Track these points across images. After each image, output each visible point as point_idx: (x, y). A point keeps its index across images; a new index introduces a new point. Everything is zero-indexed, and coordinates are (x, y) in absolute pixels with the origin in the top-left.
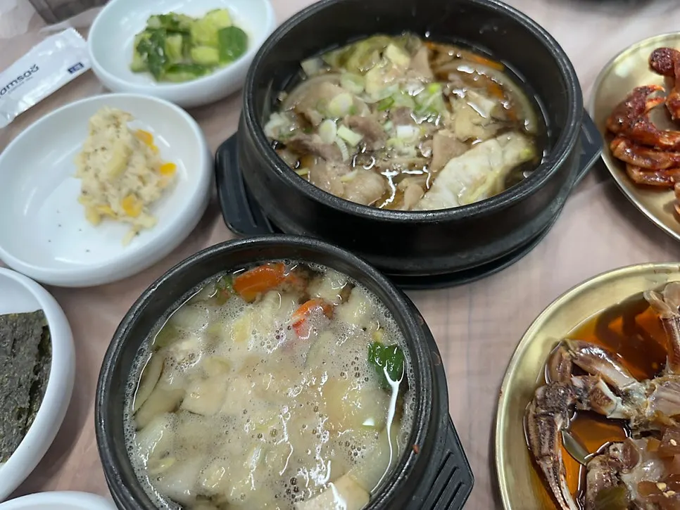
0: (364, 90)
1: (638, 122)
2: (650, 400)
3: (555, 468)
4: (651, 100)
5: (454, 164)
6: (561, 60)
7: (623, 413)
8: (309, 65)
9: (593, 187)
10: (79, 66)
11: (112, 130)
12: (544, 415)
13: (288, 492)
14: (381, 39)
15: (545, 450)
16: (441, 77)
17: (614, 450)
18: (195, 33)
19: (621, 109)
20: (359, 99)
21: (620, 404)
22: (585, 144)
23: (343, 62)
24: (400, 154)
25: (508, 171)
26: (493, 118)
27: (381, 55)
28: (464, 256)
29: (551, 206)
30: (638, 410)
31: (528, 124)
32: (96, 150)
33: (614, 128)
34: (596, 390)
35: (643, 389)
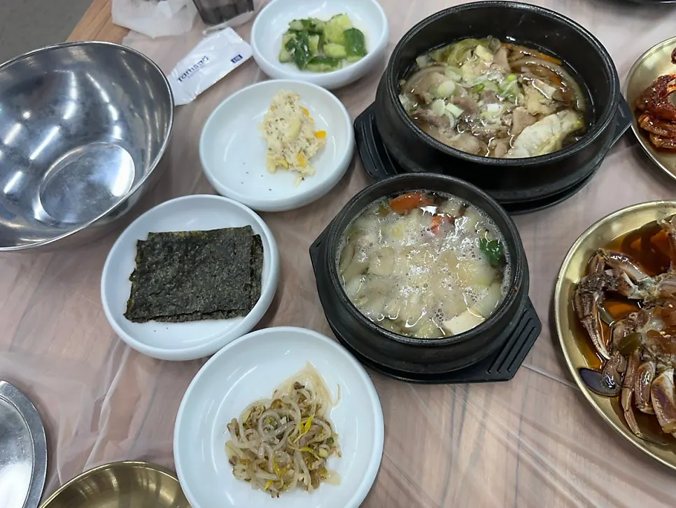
0: (462, 79)
1: (660, 102)
2: (657, 286)
3: (593, 323)
4: (671, 86)
5: (527, 130)
6: (606, 59)
7: (639, 295)
8: (421, 60)
9: (624, 149)
10: (239, 58)
11: (288, 106)
12: (586, 292)
13: (437, 315)
14: (472, 41)
15: (587, 312)
16: (515, 70)
17: (632, 316)
18: (326, 34)
19: (647, 93)
20: (459, 84)
21: (637, 289)
22: (620, 118)
23: (444, 58)
24: (490, 123)
25: (564, 136)
26: (553, 99)
27: (472, 52)
28: (537, 190)
29: (595, 159)
30: (649, 293)
31: (579, 104)
32: (277, 120)
33: (642, 106)
34: (621, 279)
35: (654, 280)
